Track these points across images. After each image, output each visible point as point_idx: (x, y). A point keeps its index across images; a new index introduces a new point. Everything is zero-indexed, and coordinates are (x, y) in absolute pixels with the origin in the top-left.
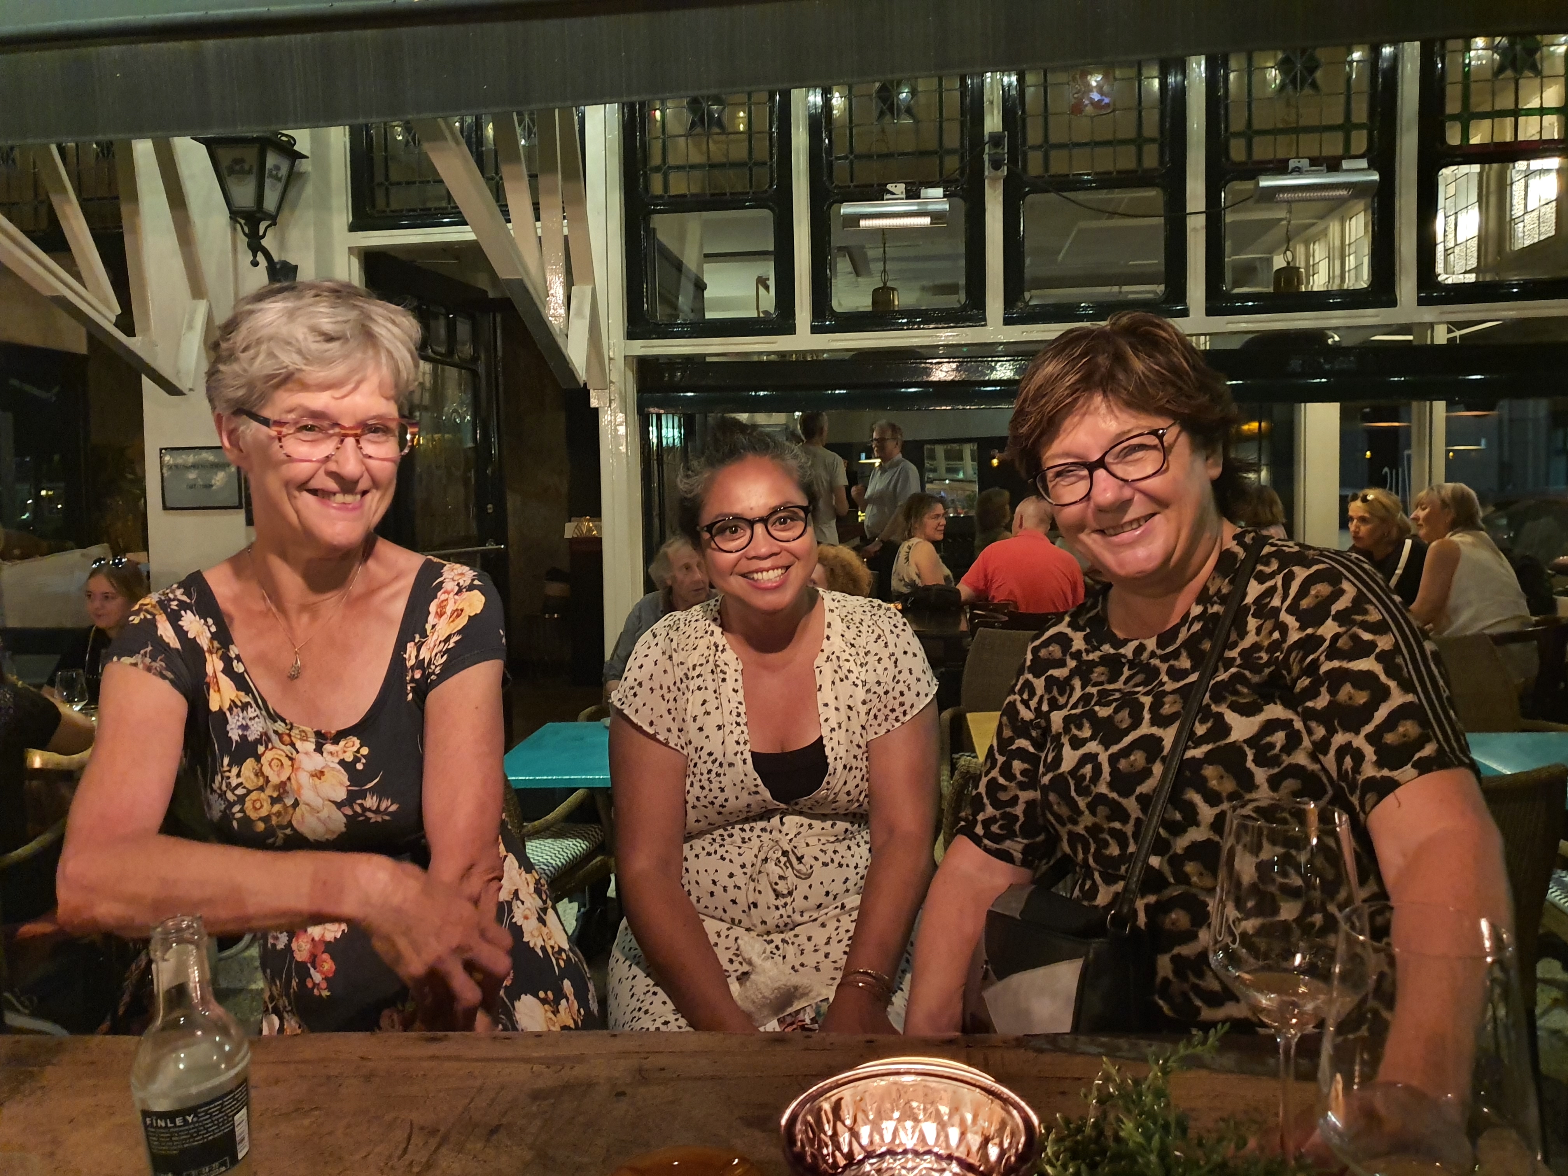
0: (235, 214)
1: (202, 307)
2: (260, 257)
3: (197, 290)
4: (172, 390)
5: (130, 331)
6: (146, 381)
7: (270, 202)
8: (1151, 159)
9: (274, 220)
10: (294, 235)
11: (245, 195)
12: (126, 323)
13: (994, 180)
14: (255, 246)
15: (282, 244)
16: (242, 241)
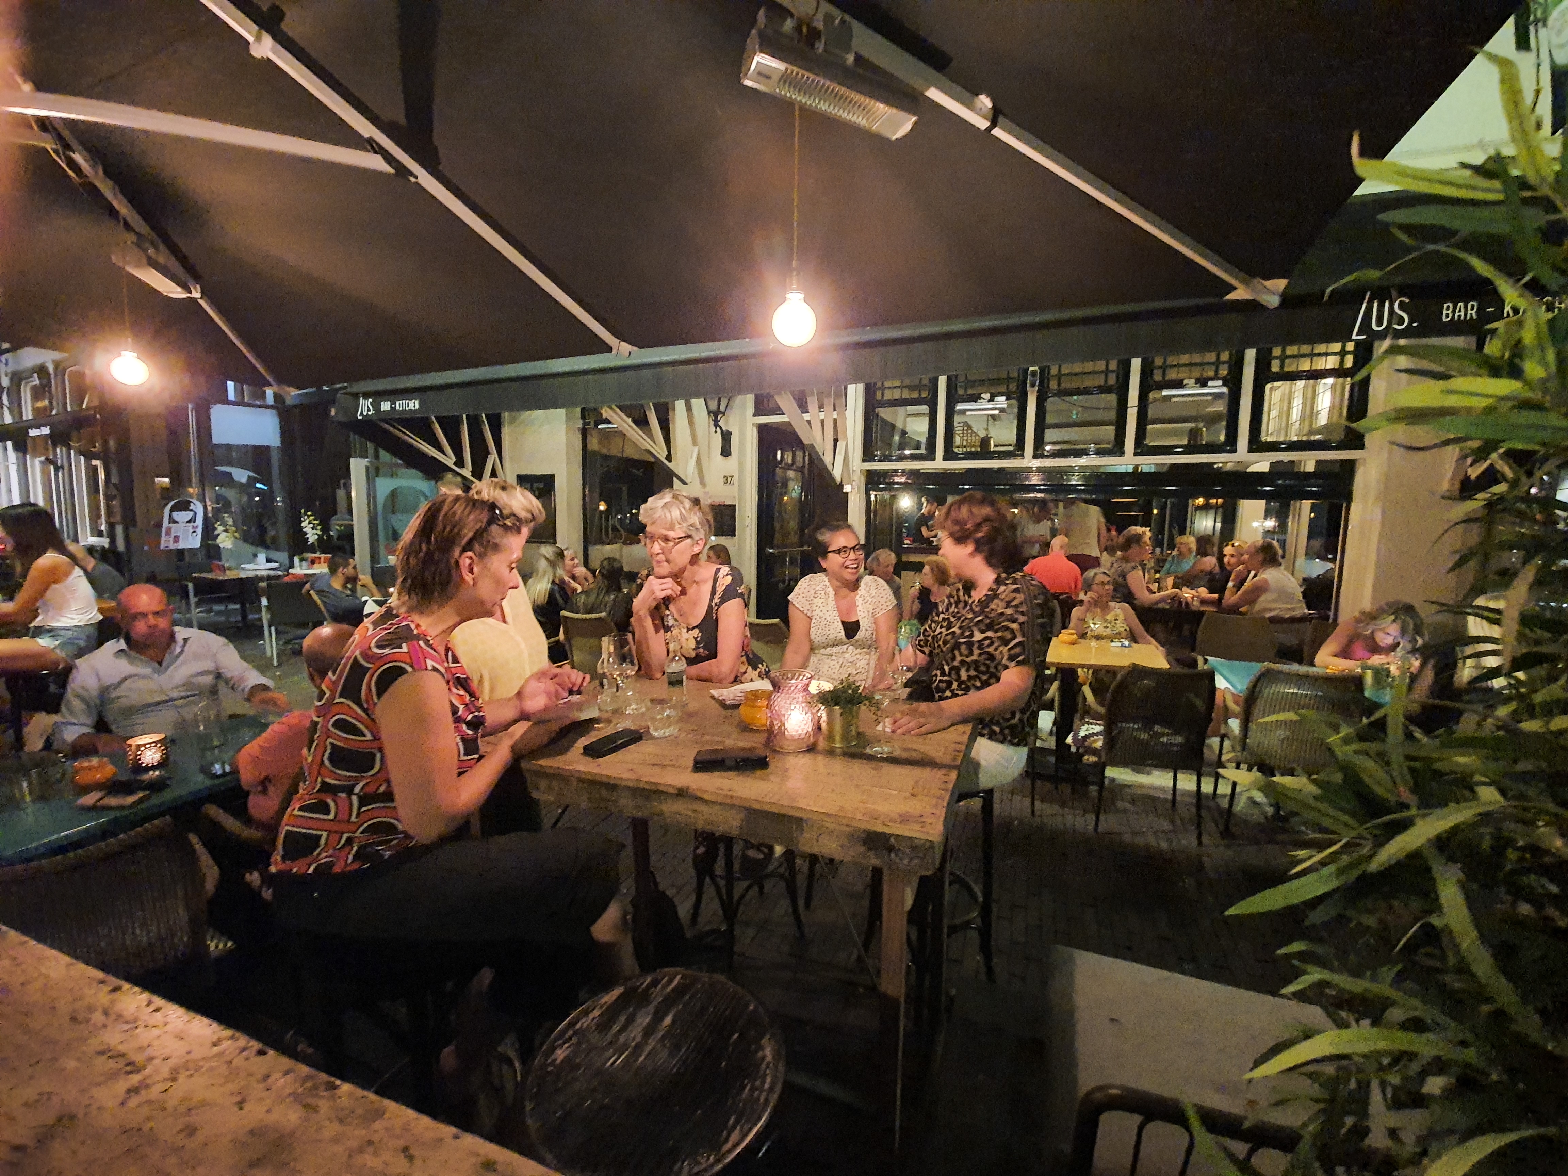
0: (709, 412)
1: (696, 450)
2: (718, 429)
3: (695, 443)
4: (684, 483)
5: (670, 461)
6: (675, 479)
7: (722, 408)
8: (1112, 380)
9: (723, 414)
10: (731, 419)
11: (713, 406)
12: (669, 458)
13: (1033, 392)
14: (716, 425)
15: (727, 423)
16: (712, 423)
